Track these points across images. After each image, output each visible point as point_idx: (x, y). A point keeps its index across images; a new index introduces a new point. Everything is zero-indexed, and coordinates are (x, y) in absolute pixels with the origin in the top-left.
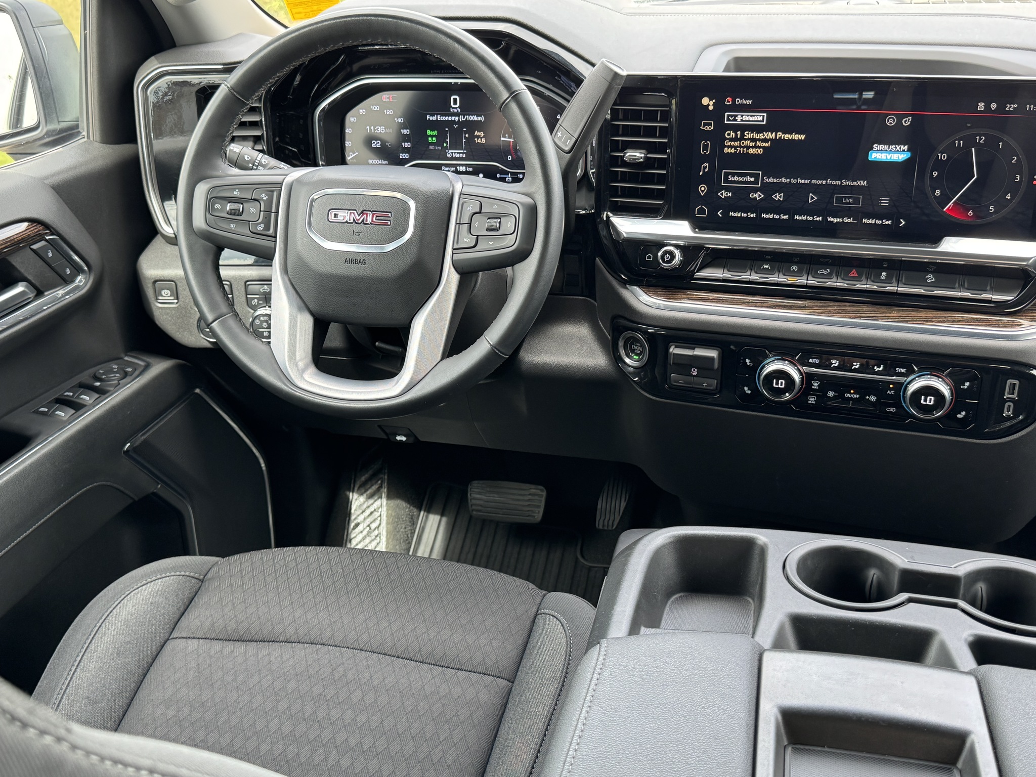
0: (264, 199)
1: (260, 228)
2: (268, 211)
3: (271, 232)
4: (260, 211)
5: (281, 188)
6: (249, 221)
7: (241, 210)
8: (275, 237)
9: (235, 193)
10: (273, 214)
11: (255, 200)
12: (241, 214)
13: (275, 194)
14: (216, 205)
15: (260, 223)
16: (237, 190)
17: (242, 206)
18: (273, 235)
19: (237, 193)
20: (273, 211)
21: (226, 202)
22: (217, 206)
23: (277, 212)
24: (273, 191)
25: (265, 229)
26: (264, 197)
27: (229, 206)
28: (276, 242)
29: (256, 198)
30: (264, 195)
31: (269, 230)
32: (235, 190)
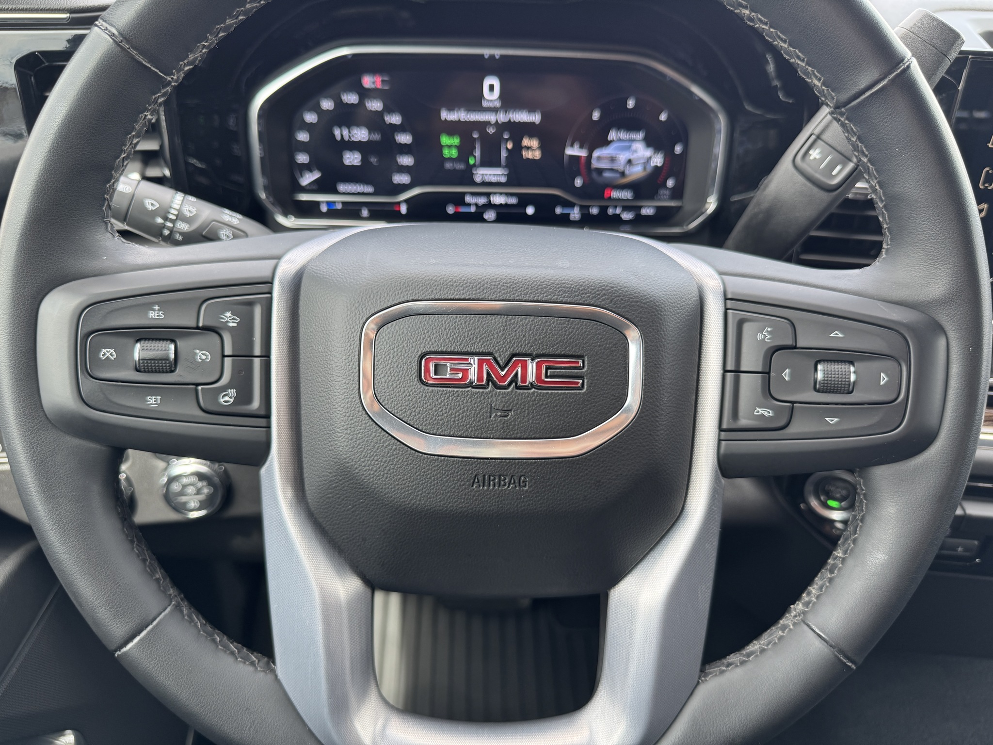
0: (231, 324)
1: (227, 398)
2: (243, 355)
3: (256, 404)
4: (224, 356)
5: (270, 293)
6: (197, 385)
7: (172, 356)
8: (268, 416)
9: (152, 314)
10: (257, 362)
11: (207, 329)
12: (171, 367)
13: (258, 311)
14: (104, 350)
15: (224, 388)
16: (157, 308)
17: (172, 347)
18: (262, 412)
19: (155, 315)
20: (257, 351)
21: (129, 341)
22: (108, 353)
23: (266, 355)
24: (251, 304)
25: (238, 401)
26: (229, 319)
27: (138, 352)
28: (269, 427)
29: (209, 323)
30: (228, 314)
31: (249, 400)
32: (149, 306)
